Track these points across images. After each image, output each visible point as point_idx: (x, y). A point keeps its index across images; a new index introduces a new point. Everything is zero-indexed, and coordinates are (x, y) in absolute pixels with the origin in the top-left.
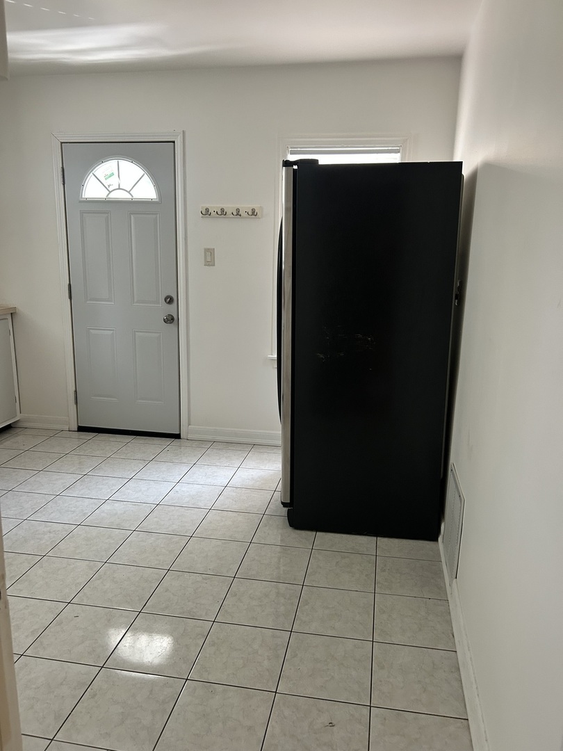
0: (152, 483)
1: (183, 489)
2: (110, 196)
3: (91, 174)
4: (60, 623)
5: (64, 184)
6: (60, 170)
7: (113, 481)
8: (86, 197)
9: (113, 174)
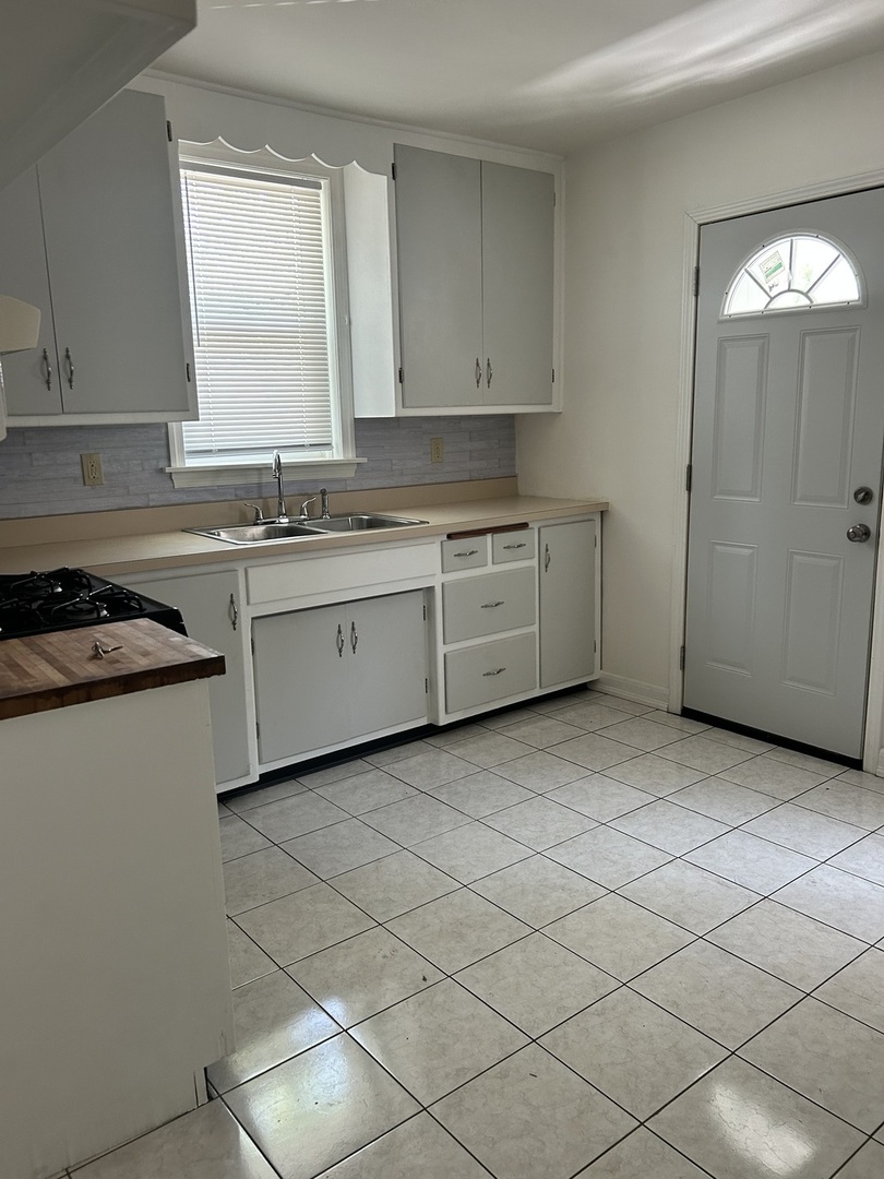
0: (771, 848)
1: (829, 880)
2: (771, 306)
3: (743, 270)
4: (504, 1076)
5: (697, 295)
6: (693, 271)
7: (701, 823)
8: (731, 312)
9: (780, 265)
